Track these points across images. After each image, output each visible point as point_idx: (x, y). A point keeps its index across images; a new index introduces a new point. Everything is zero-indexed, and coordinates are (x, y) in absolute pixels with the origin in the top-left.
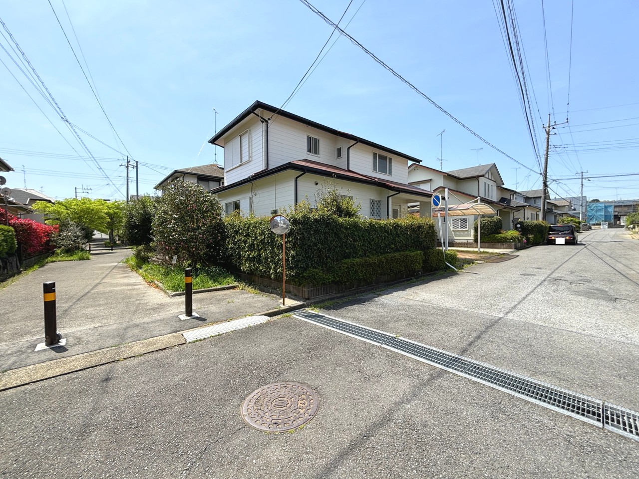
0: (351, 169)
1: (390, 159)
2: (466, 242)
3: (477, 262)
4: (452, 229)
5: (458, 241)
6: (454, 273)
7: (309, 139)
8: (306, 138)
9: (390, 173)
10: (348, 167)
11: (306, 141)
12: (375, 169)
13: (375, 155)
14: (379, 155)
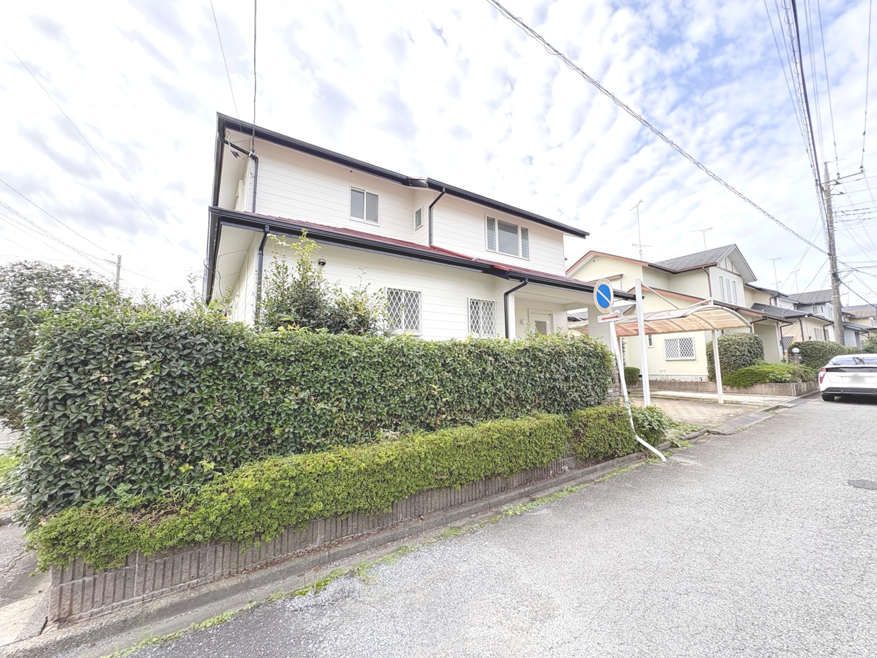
0: (435, 244)
1: (525, 230)
7: (356, 194)
8: (349, 192)
9: (526, 254)
10: (431, 242)
11: (348, 196)
12: (491, 246)
13: (491, 222)
14: (500, 222)
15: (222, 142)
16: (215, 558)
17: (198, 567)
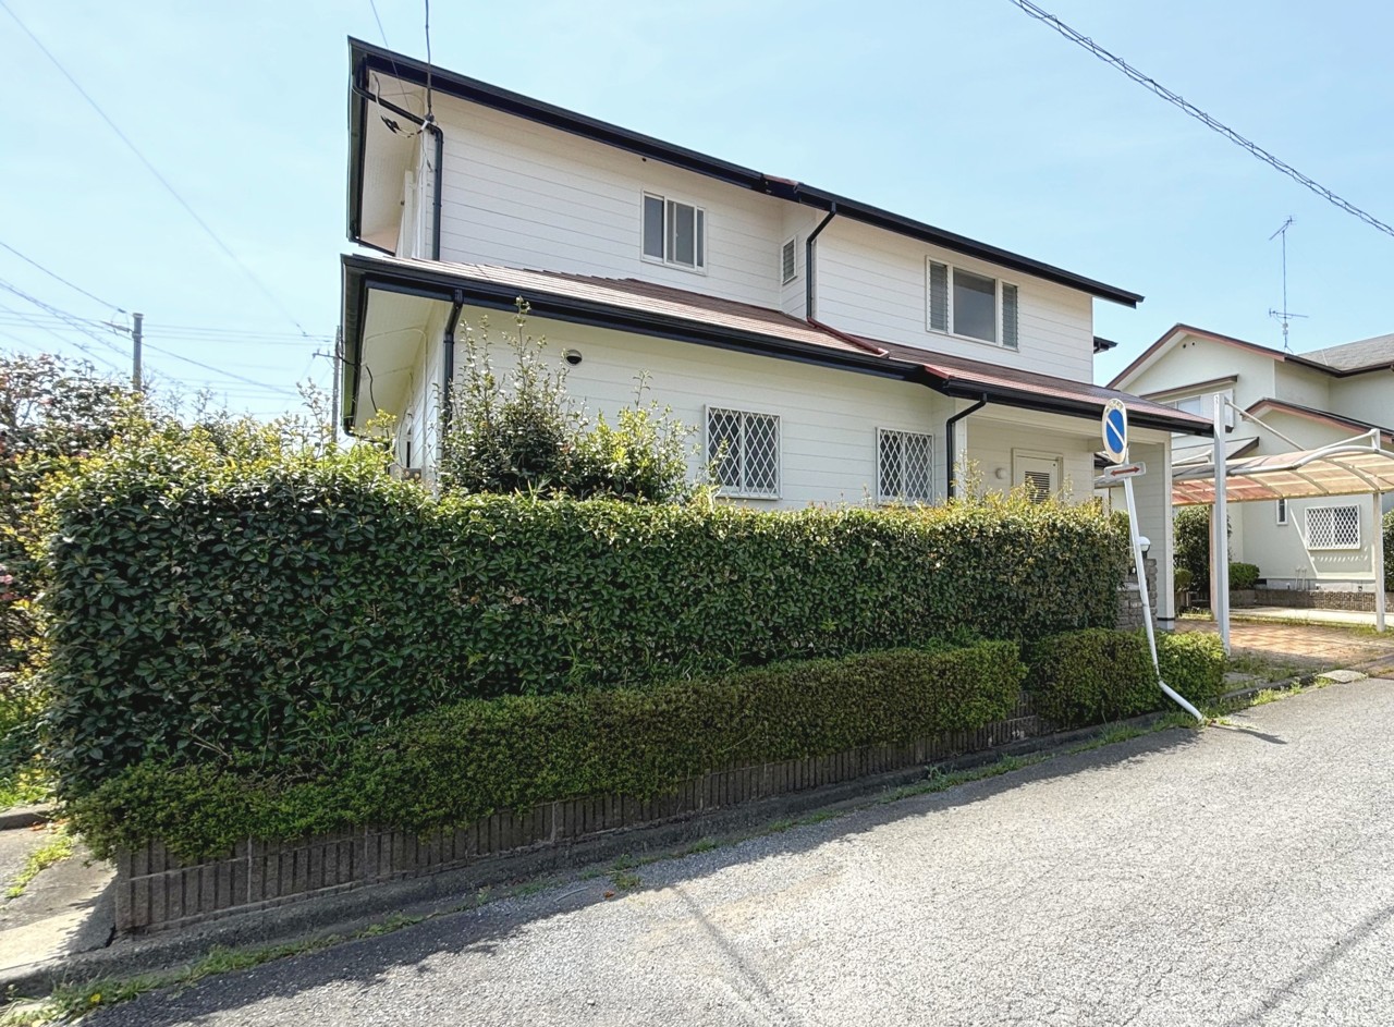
0: (820, 318)
1: (1011, 293)
2: (1355, 590)
3: (1329, 675)
4: (1306, 543)
5: (1326, 588)
6: (1181, 731)
7: (653, 207)
8: (640, 202)
9: (1011, 339)
10: (810, 311)
11: (638, 212)
12: (938, 322)
13: (938, 272)
14: (958, 275)
15: (361, 95)
16: (379, 852)
17: (352, 862)
